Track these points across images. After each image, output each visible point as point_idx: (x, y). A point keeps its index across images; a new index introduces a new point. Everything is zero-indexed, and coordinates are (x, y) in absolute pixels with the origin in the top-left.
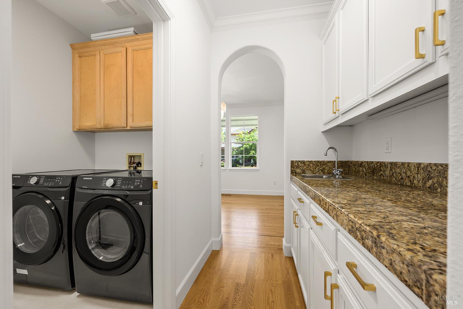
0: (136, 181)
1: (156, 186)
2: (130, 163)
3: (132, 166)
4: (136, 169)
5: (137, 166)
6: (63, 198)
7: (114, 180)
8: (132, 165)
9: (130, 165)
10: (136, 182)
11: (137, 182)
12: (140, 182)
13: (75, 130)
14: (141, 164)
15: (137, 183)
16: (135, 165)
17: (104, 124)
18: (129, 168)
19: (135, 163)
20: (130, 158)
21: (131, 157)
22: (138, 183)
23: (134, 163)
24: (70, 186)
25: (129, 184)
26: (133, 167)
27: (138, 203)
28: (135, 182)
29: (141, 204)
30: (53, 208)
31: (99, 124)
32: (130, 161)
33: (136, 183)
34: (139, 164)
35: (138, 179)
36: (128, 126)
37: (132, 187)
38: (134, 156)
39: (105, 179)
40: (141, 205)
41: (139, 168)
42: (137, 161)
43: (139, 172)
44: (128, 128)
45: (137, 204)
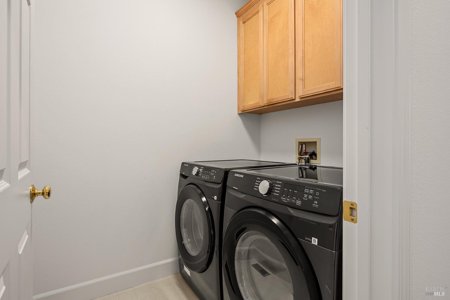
0: (306, 190)
1: (351, 215)
2: (300, 154)
3: (303, 158)
4: (308, 162)
5: (310, 158)
6: (215, 198)
7: (270, 184)
8: (303, 156)
9: (301, 155)
10: (306, 194)
11: (309, 194)
12: (314, 195)
13: (240, 112)
14: (315, 155)
15: (308, 197)
16: (307, 156)
17: (267, 100)
18: (299, 160)
19: (308, 153)
20: (301, 146)
21: (301, 144)
22: (310, 197)
23: (306, 153)
24: (222, 183)
25: (293, 195)
26: (305, 160)
27: (309, 239)
28: (304, 193)
29: (315, 241)
30: (207, 209)
31: (262, 100)
32: (300, 150)
33: (306, 196)
34: (313, 155)
35: (311, 186)
36: (297, 97)
37: (299, 203)
38: (305, 143)
39: (258, 180)
40: (314, 243)
41: (313, 162)
42: (310, 150)
43: (314, 168)
44: (298, 100)
45: (307, 240)
